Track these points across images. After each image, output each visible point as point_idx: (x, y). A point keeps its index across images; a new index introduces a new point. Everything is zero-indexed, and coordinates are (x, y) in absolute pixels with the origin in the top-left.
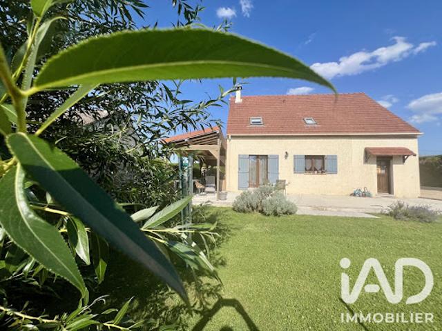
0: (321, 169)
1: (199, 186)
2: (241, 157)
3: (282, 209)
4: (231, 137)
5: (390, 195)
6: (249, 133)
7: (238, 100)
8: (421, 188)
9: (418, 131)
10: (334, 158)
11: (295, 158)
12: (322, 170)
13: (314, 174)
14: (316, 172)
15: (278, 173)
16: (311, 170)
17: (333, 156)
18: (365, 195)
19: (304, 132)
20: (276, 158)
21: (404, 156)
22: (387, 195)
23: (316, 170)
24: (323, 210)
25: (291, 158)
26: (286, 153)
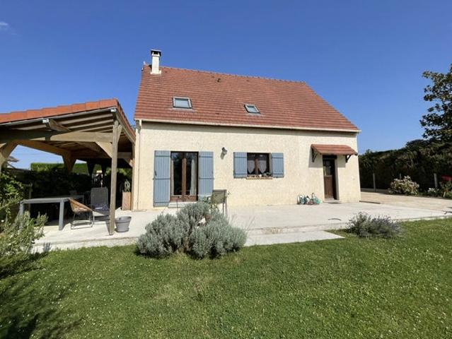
0: (265, 172)
1: (78, 207)
2: (158, 155)
3: (226, 243)
4: (143, 122)
5: (336, 201)
6: (172, 118)
7: (156, 71)
8: (361, 191)
9: (356, 128)
10: (280, 157)
11: (234, 157)
12: (268, 173)
13: (258, 178)
14: (260, 175)
15: (213, 179)
16: (254, 173)
17: (279, 154)
18: (314, 202)
19: (245, 122)
20: (210, 156)
21: (346, 156)
22: (333, 200)
23: (260, 173)
24: (277, 232)
25: (229, 157)
26: (223, 149)
